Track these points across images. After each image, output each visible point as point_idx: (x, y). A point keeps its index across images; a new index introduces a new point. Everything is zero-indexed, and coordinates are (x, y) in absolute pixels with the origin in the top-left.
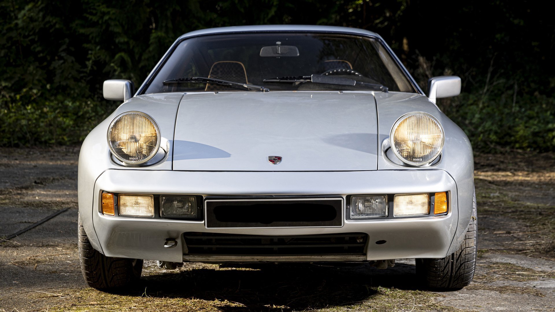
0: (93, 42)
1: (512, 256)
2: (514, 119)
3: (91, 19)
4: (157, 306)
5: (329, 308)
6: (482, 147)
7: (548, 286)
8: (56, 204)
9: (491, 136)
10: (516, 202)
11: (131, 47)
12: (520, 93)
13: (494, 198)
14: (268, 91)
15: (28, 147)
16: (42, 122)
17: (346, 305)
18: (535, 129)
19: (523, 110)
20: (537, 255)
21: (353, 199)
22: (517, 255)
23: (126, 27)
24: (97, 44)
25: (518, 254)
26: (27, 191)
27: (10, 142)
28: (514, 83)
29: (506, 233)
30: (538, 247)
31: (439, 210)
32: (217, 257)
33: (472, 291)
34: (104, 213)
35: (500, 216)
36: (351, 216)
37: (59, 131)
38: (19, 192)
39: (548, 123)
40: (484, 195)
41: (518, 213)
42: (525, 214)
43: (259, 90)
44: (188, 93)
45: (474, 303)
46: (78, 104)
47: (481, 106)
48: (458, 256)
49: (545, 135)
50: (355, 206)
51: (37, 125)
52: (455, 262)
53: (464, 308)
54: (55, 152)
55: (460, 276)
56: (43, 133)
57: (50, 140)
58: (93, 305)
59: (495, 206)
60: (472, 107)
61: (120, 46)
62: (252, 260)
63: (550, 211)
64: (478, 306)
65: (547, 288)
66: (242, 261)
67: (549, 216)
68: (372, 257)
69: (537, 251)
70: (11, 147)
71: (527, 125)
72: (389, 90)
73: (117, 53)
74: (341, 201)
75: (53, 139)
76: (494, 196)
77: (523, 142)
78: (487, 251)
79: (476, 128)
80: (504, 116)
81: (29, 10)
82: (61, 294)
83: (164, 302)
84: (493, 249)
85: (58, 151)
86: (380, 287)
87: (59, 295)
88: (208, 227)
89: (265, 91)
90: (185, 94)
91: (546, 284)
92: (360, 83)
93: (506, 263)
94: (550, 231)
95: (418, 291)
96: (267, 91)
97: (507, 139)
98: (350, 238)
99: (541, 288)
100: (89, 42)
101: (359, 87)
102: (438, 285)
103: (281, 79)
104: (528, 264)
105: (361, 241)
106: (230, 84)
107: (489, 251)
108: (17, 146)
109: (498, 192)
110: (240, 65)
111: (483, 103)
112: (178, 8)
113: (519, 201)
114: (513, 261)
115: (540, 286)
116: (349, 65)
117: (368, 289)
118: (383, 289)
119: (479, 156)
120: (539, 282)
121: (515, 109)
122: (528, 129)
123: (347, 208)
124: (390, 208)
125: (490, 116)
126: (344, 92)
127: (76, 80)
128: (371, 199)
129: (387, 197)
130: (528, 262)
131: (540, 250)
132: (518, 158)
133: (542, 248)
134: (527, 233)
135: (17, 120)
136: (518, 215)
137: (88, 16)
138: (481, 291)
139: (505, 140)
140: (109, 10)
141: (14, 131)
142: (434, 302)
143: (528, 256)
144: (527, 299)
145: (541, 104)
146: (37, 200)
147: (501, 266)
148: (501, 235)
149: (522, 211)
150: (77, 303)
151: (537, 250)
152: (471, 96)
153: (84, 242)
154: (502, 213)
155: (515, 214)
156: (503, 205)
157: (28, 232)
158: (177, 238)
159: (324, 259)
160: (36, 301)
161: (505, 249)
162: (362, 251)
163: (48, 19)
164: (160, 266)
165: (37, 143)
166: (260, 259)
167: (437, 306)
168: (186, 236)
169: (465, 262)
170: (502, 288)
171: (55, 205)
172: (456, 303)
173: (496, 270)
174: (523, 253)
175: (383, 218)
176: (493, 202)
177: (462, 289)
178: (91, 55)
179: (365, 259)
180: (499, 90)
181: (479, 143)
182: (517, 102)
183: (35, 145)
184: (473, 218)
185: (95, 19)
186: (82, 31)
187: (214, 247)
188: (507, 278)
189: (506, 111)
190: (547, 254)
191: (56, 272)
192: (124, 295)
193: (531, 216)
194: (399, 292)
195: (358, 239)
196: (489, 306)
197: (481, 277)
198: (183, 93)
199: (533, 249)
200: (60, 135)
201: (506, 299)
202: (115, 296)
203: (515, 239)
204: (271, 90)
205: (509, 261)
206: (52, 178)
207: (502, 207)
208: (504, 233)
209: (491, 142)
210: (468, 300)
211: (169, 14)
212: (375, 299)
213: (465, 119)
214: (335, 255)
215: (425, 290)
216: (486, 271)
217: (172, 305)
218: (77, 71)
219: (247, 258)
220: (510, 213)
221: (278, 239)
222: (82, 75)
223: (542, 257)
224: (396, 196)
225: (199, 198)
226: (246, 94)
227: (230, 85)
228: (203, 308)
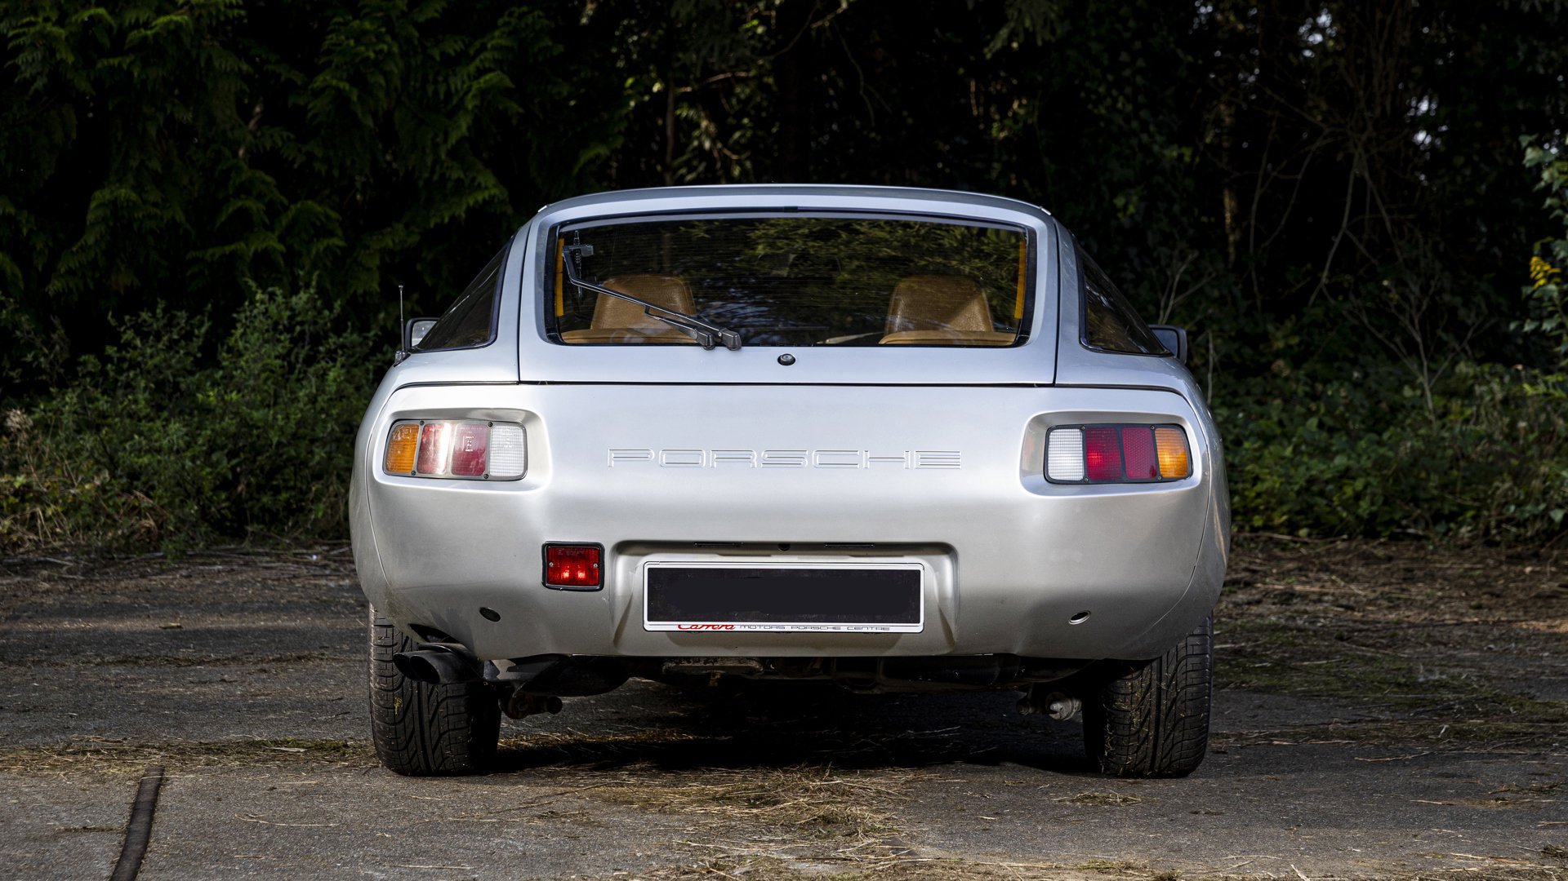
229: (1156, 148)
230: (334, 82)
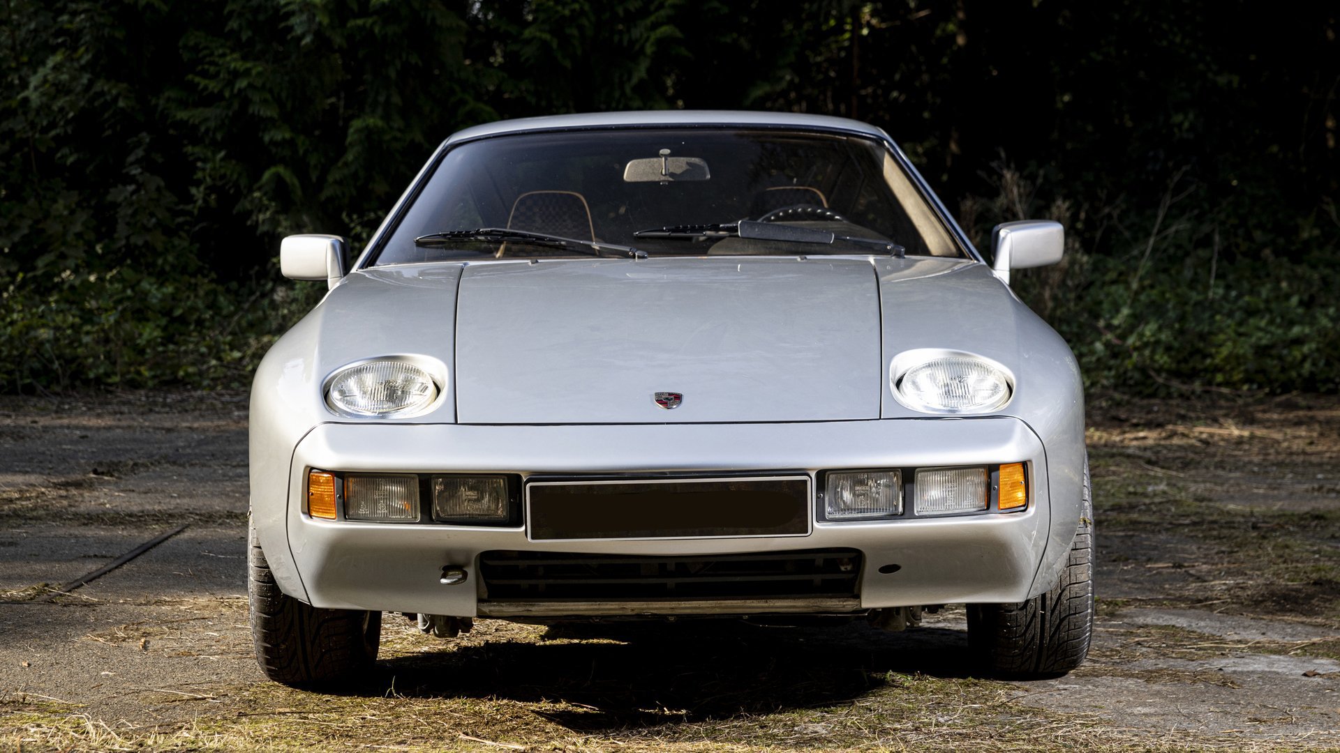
0: (207, 141)
1: (1181, 611)
2: (1212, 317)
3: (206, 88)
4: (420, 714)
5: (784, 712)
6: (1137, 384)
7: (1251, 669)
8: (156, 518)
9: (1157, 357)
10: (1204, 504)
11: (301, 152)
12: (1227, 255)
13: (1155, 495)
14: (646, 258)
15: (57, 394)
16: (88, 333)
17: (820, 707)
18: (1260, 339)
19: (1234, 293)
20: (1236, 610)
21: (830, 480)
22: (1193, 611)
23: (289, 105)
24: (216, 146)
25: (1194, 608)
26: (81, 492)
27: (12, 383)
28: (1213, 231)
29: (1173, 567)
30: (1239, 593)
31: (1009, 500)
32: (548, 606)
33: (1087, 678)
34: (314, 514)
35: (1164, 533)
36: (827, 514)
37: (127, 355)
38: (63, 493)
39: (1292, 323)
40: (1131, 489)
41: (1204, 527)
42: (1221, 527)
43: (625, 255)
44: (472, 263)
45: (1090, 701)
46: (169, 289)
47: (1135, 285)
48: (1054, 603)
49: (1285, 352)
50: (836, 493)
51: (74, 342)
52: (1049, 614)
53: (1067, 710)
54: (124, 403)
55: (1059, 645)
56: (90, 360)
57: (107, 375)
58: (284, 714)
59: (1154, 512)
60: (1113, 288)
61: (274, 150)
62: (621, 612)
63: (1277, 521)
64: (1096, 707)
65: (1248, 672)
66: (600, 613)
67: (1274, 530)
68: (872, 600)
69: (1234, 601)
70: (17, 394)
71: (1242, 330)
72: (907, 253)
73: (267, 167)
74: (805, 482)
75: (115, 374)
76: (1154, 491)
77: (1232, 369)
78: (1127, 604)
79: (1123, 337)
80: (1189, 308)
81: (56, 68)
82: (211, 695)
83: (433, 708)
84: (1139, 598)
85: (129, 403)
86: (891, 672)
87: (206, 696)
88: (533, 538)
89: (639, 257)
90: (465, 264)
91: (1245, 664)
92: (844, 237)
93: (1166, 626)
94: (1270, 562)
95: (973, 680)
96: (643, 257)
97: (1196, 362)
98: (826, 560)
99: (1235, 672)
100: (196, 141)
101: (842, 246)
102: (1014, 666)
103: (673, 231)
104: (1213, 627)
105: (849, 568)
106: (563, 243)
107: (1132, 603)
108: (29, 391)
109: (1165, 483)
110: (579, 198)
111: (1141, 279)
112: (414, 59)
113: (1210, 500)
114: (1181, 622)
115: (1233, 669)
116: (819, 196)
117: (866, 677)
118: (899, 677)
119: (1128, 402)
120: (1232, 661)
121: (1216, 292)
122: (1243, 339)
123: (818, 498)
124: (907, 497)
125: (1157, 309)
126: (809, 257)
127: (170, 232)
128: (868, 479)
129: (900, 474)
130: (1213, 624)
131: (1243, 600)
132: (1221, 408)
133: (1248, 595)
134: (1220, 566)
135: (29, 328)
136: (1203, 531)
137: (197, 79)
138: (1107, 680)
139: (1191, 364)
140: (249, 65)
141: (21, 355)
142: (1005, 700)
143: (1215, 612)
144: (1202, 693)
145: (1278, 281)
146: (108, 509)
147: (1153, 631)
148: (1160, 570)
149: (1214, 522)
150: (249, 711)
151: (1237, 600)
152: (1111, 263)
153: (262, 582)
154: (1170, 526)
155: (1198, 527)
156: (1173, 509)
157: (107, 575)
158: (467, 564)
159: (772, 607)
160: (161, 708)
161: (1167, 599)
162: (851, 589)
163: (98, 87)
164: (423, 630)
165: (78, 383)
166: (638, 609)
167: (1011, 708)
168: (485, 561)
169: (1070, 615)
170: (1151, 672)
171: (153, 520)
172: (1051, 701)
173: (1142, 639)
174: (1206, 606)
175: (894, 517)
176: (1153, 503)
177: (1066, 676)
178: (204, 171)
179: (858, 607)
180: (1179, 247)
181: (1129, 374)
182: (1218, 277)
183: (74, 387)
184: (1085, 521)
185: (213, 86)
186: (182, 115)
187: (542, 583)
188: (1164, 655)
189: (1195, 296)
190: (1256, 608)
191: (191, 654)
192: (345, 696)
193: (1232, 531)
194: (932, 683)
195: (843, 565)
196: (1121, 706)
197: (1108, 653)
198: (460, 264)
199: (1227, 596)
200: (131, 364)
201: (1158, 693)
202: (327, 697)
203: (1191, 579)
204: (653, 253)
205: (1173, 623)
206: (131, 463)
207: (1170, 514)
208: (1168, 567)
209: (1159, 371)
210: (1078, 696)
211: (393, 74)
212: (880, 695)
213: (1097, 317)
214: (794, 599)
215: (987, 678)
216: (1122, 640)
217: (451, 711)
218: (169, 210)
219: (611, 607)
220: (1187, 525)
221: (677, 564)
222: (180, 219)
223: (1245, 614)
224: (918, 472)
225: (513, 481)
226: (598, 264)
227: (561, 245)
228: (517, 717)
229: (1210, 75)
230: (538, 34)
